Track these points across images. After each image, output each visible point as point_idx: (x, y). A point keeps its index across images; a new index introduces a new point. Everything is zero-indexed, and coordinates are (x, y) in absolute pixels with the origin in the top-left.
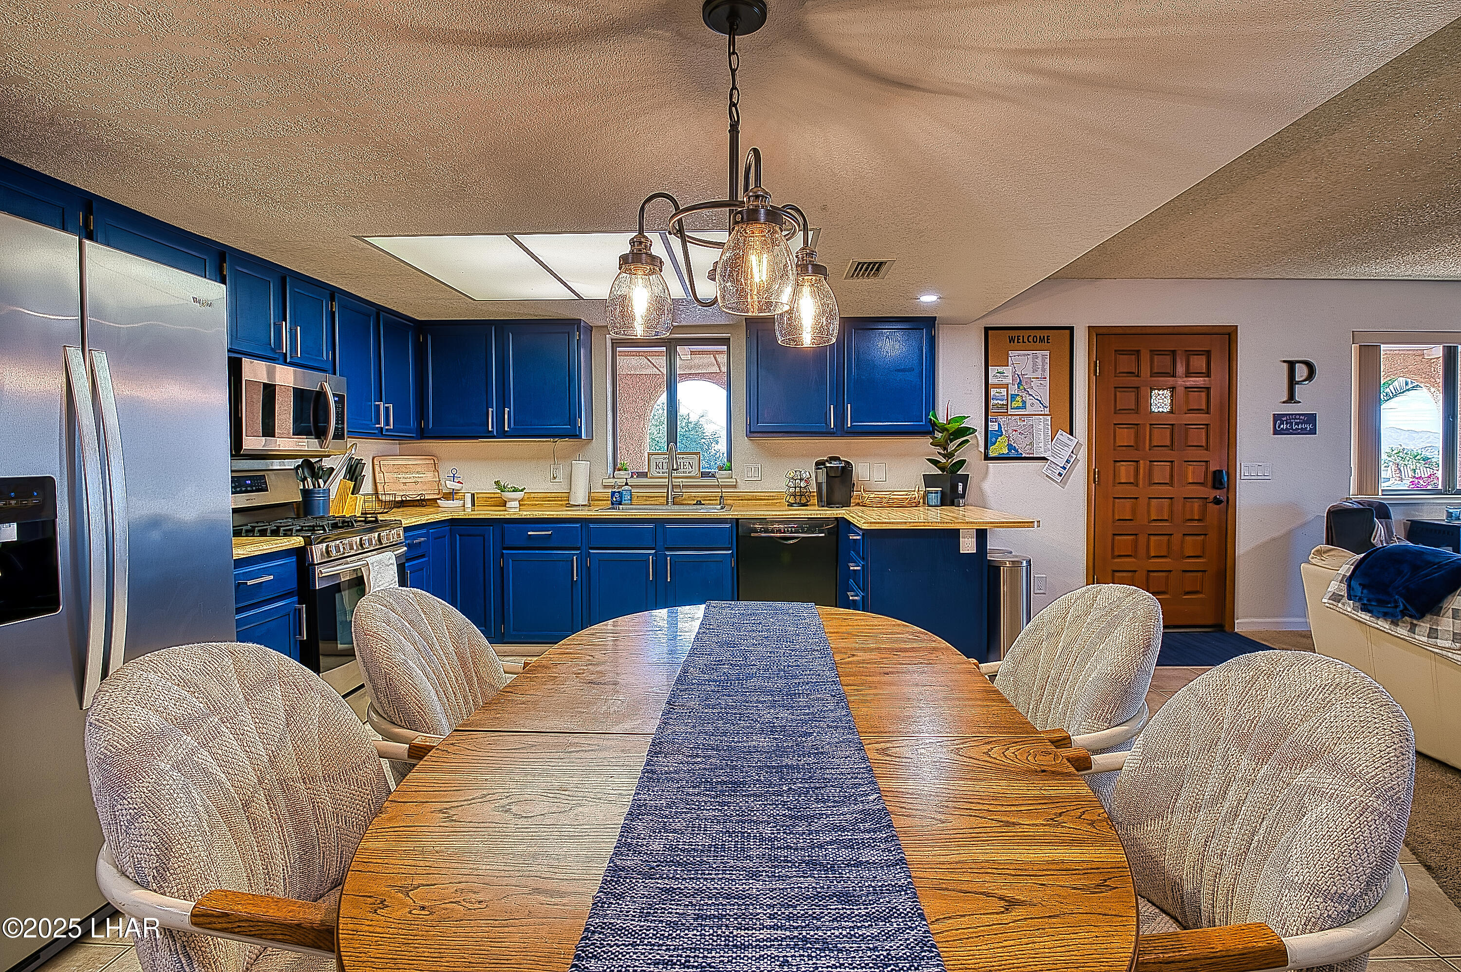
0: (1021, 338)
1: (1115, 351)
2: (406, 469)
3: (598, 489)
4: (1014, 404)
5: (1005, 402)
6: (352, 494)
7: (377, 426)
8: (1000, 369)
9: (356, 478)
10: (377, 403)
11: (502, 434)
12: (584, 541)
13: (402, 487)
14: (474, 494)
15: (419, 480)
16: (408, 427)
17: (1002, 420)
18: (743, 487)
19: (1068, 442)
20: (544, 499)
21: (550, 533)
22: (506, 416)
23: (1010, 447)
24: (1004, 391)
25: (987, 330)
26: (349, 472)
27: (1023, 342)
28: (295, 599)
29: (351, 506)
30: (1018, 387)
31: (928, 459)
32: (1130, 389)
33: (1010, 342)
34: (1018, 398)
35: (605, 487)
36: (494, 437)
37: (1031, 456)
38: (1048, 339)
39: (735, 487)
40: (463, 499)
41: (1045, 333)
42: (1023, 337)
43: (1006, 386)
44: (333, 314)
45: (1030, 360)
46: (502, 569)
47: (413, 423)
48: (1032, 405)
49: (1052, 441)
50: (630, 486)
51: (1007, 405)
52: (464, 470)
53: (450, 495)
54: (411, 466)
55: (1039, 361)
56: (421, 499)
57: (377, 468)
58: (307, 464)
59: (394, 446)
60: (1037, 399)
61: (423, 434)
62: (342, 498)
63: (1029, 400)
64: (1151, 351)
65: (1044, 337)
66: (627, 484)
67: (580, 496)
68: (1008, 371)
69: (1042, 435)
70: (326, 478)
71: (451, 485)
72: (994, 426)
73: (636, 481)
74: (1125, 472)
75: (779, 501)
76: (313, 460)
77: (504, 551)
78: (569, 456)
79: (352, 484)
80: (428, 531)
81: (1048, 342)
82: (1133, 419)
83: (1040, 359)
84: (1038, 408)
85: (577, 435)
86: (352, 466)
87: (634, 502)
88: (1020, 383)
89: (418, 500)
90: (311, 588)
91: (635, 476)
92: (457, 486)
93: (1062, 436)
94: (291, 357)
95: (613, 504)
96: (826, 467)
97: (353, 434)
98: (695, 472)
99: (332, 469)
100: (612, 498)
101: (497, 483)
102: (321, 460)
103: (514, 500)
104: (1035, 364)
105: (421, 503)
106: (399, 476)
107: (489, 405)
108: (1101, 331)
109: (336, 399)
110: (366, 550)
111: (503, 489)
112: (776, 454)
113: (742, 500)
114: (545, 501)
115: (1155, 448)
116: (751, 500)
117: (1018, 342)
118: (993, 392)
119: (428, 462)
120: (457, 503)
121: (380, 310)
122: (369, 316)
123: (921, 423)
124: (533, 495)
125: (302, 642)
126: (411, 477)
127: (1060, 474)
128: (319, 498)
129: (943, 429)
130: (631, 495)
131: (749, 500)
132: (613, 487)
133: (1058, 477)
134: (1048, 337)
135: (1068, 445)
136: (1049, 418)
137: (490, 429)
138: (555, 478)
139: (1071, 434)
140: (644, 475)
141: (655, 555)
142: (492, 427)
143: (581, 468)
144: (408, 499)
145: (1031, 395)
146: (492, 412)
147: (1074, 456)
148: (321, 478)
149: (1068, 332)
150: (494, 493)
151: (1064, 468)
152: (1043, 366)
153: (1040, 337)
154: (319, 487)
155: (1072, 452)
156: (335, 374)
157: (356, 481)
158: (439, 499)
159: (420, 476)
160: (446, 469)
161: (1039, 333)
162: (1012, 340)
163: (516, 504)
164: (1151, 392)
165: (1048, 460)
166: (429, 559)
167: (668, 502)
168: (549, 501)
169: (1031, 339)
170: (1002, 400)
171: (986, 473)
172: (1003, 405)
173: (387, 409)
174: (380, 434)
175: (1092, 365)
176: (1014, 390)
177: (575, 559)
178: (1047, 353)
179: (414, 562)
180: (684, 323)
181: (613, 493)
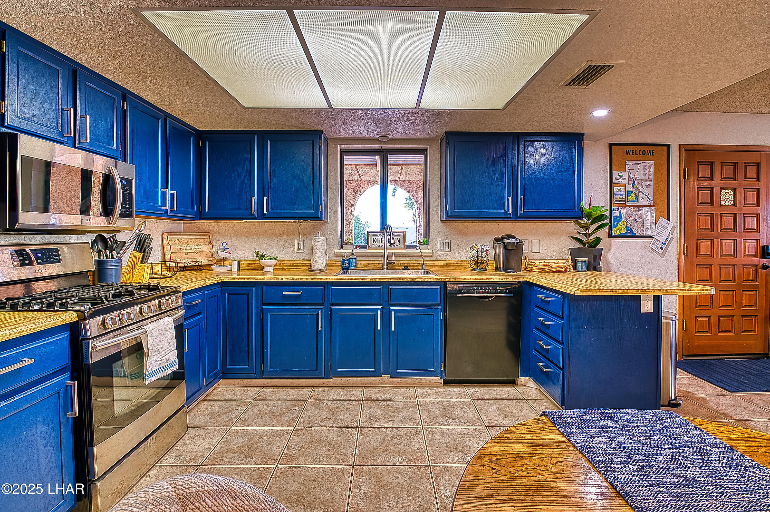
0: (634, 151)
1: (698, 162)
2: (188, 242)
3: (332, 257)
4: (630, 198)
5: (623, 197)
6: (141, 263)
7: (163, 208)
8: (621, 173)
9: (145, 250)
10: (163, 190)
11: (262, 216)
12: (326, 299)
13: (184, 256)
14: (239, 261)
15: (198, 251)
16: (190, 210)
17: (621, 209)
18: (439, 257)
19: (667, 225)
20: (291, 265)
21: (300, 293)
22: (265, 202)
23: (627, 229)
24: (623, 189)
25: (611, 145)
26: (139, 245)
27: (636, 154)
28: (67, 375)
29: (140, 273)
30: (633, 186)
31: (571, 237)
32: (707, 189)
33: (627, 154)
34: (633, 194)
35: (337, 256)
36: (255, 219)
37: (642, 235)
38: (653, 153)
39: (431, 256)
40: (231, 265)
41: (651, 148)
42: (636, 150)
43: (624, 185)
44: (124, 112)
45: (641, 167)
46: (262, 320)
47: (193, 207)
48: (642, 199)
49: (656, 225)
50: (355, 255)
51: (625, 199)
52: (231, 243)
53: (221, 262)
54: (192, 240)
55: (647, 168)
56: (199, 265)
57: (165, 242)
58: (101, 238)
59: (180, 225)
60: (646, 195)
61: (201, 216)
62: (132, 266)
63: (640, 195)
64: (721, 163)
65: (650, 151)
66: (353, 254)
67: (319, 263)
68: (626, 174)
69: (649, 220)
70: (119, 250)
71: (222, 254)
72: (615, 214)
73: (358, 252)
74: (704, 246)
75: (464, 267)
76: (107, 236)
77: (264, 307)
78: (310, 233)
79: (141, 255)
80: (204, 293)
81: (652, 155)
82: (709, 209)
83: (647, 166)
84: (646, 201)
85: (319, 218)
86: (141, 240)
87: (358, 267)
88: (634, 184)
89: (197, 266)
90: (85, 363)
91: (358, 248)
92: (227, 255)
93: (663, 221)
94: (80, 142)
95: (343, 269)
96: (504, 243)
97: (142, 213)
98: (401, 245)
99: (125, 243)
100: (343, 264)
101: (257, 253)
102: (115, 235)
103: (270, 266)
104: (644, 170)
105: (198, 268)
106: (182, 248)
107: (251, 194)
108: (688, 148)
109: (124, 182)
110: (146, 317)
111: (261, 257)
112: (460, 233)
113: (437, 266)
114: (292, 266)
115: (723, 230)
116: (444, 266)
117: (632, 154)
118: (615, 189)
119: (204, 237)
120: (226, 268)
121: (167, 116)
122: (158, 119)
123: (574, 211)
124: (283, 262)
125: (74, 418)
126: (192, 248)
127: (661, 248)
128: (111, 267)
129: (589, 216)
130: (356, 262)
131: (442, 266)
132: (343, 256)
133: (660, 250)
134: (652, 151)
135: (667, 228)
136: (653, 208)
137: (253, 213)
138: (299, 249)
139: (669, 219)
140: (364, 247)
141: (381, 310)
142: (254, 211)
143: (320, 242)
144: (189, 265)
145: (642, 192)
146: (255, 199)
147: (671, 236)
148: (114, 250)
149: (666, 148)
150: (254, 260)
151: (665, 244)
152: (650, 171)
153: (647, 151)
154: (113, 258)
155: (670, 233)
156: (125, 161)
157: (144, 252)
158: (213, 265)
159: (198, 247)
160: (218, 243)
161: (647, 148)
162: (628, 153)
163: (271, 269)
164: (721, 192)
165: (653, 238)
166: (204, 315)
167: (383, 268)
168: (295, 266)
169: (641, 153)
170: (622, 195)
171: (610, 247)
172: (622, 198)
173: (172, 195)
174: (166, 215)
175: (682, 171)
176: (629, 188)
177: (320, 313)
178: (652, 162)
179: (192, 320)
180: (397, 137)
181: (343, 261)
